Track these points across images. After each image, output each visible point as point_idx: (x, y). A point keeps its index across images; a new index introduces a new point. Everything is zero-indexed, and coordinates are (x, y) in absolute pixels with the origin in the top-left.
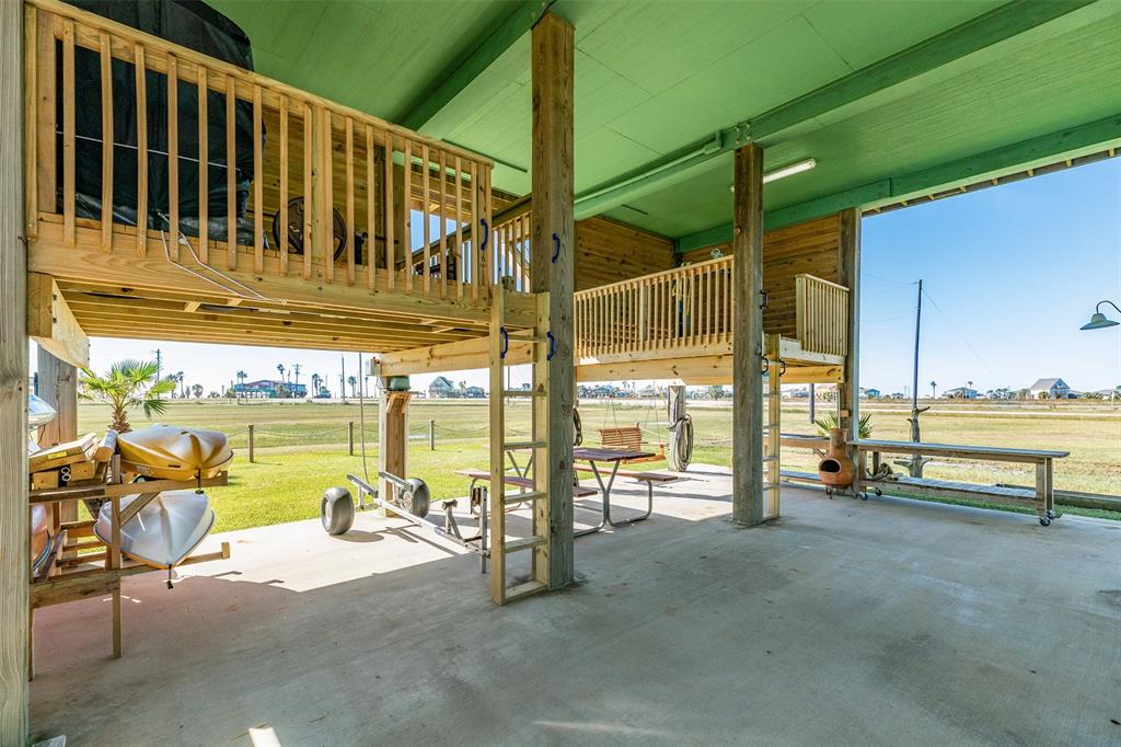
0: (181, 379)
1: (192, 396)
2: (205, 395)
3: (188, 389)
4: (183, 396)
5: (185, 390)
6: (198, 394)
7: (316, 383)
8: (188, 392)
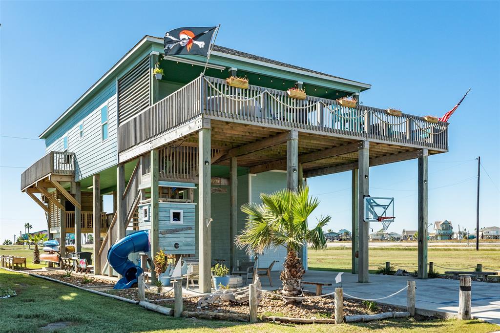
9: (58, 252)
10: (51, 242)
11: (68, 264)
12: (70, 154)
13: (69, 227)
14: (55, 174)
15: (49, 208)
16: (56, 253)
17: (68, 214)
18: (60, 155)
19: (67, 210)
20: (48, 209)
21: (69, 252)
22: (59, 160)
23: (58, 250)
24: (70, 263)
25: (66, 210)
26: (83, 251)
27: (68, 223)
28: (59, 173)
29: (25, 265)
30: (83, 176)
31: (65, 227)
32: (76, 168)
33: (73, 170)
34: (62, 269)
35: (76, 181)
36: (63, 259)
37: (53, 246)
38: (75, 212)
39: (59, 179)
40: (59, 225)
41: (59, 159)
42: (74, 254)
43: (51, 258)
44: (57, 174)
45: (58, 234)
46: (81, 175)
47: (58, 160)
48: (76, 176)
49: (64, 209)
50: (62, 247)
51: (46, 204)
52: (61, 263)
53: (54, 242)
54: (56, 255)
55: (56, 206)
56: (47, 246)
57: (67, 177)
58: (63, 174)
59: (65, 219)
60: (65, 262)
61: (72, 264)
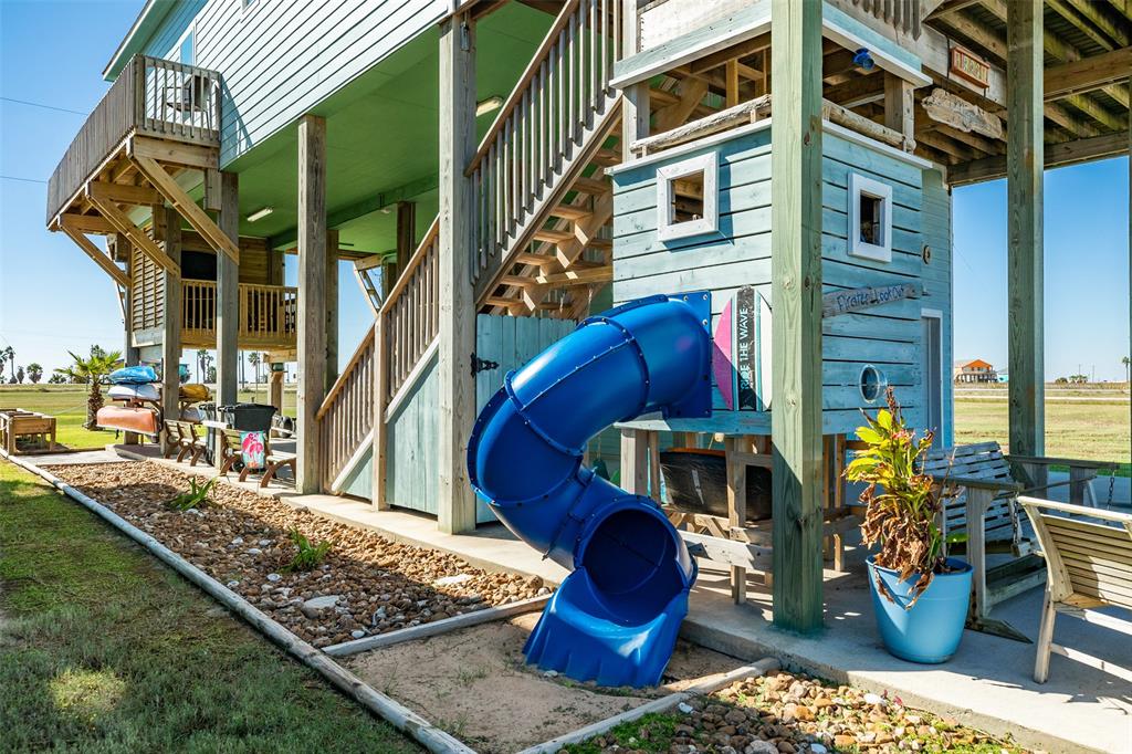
0: (11, 357)
1: (27, 380)
2: (44, 380)
3: (21, 370)
4: (13, 381)
5: (16, 372)
6: (35, 378)
7: (203, 362)
8: (21, 376)
9: (154, 402)
10: (133, 372)
11: (187, 440)
12: (204, 75)
13: (190, 326)
14: (150, 133)
15: (130, 276)
16: (150, 405)
17: (190, 288)
18: (170, 72)
19: (185, 274)
20: (126, 280)
21: (189, 403)
22: (164, 96)
23: (154, 396)
24: (196, 438)
25: (183, 277)
26: (243, 399)
27: (192, 317)
28: (163, 131)
29: (53, 437)
30: (255, 139)
31: (179, 324)
32: (226, 123)
33: (215, 127)
34: (168, 457)
35: (225, 162)
36: (172, 424)
37: (137, 383)
38: (219, 284)
39: (163, 153)
40: (161, 320)
41: (166, 88)
42: (212, 408)
43: (133, 422)
44: (157, 134)
45: (156, 349)
46: (247, 136)
47: (160, 93)
48: (223, 150)
49: (178, 273)
50: (168, 386)
51: (122, 266)
52: (163, 435)
53: (143, 372)
54: (149, 412)
55: (151, 262)
56: (122, 383)
57: (194, 150)
58: (177, 138)
59: (180, 304)
60: (177, 435)
61: (202, 441)
